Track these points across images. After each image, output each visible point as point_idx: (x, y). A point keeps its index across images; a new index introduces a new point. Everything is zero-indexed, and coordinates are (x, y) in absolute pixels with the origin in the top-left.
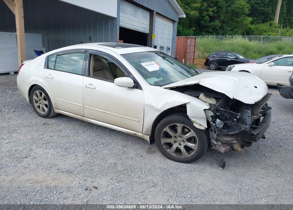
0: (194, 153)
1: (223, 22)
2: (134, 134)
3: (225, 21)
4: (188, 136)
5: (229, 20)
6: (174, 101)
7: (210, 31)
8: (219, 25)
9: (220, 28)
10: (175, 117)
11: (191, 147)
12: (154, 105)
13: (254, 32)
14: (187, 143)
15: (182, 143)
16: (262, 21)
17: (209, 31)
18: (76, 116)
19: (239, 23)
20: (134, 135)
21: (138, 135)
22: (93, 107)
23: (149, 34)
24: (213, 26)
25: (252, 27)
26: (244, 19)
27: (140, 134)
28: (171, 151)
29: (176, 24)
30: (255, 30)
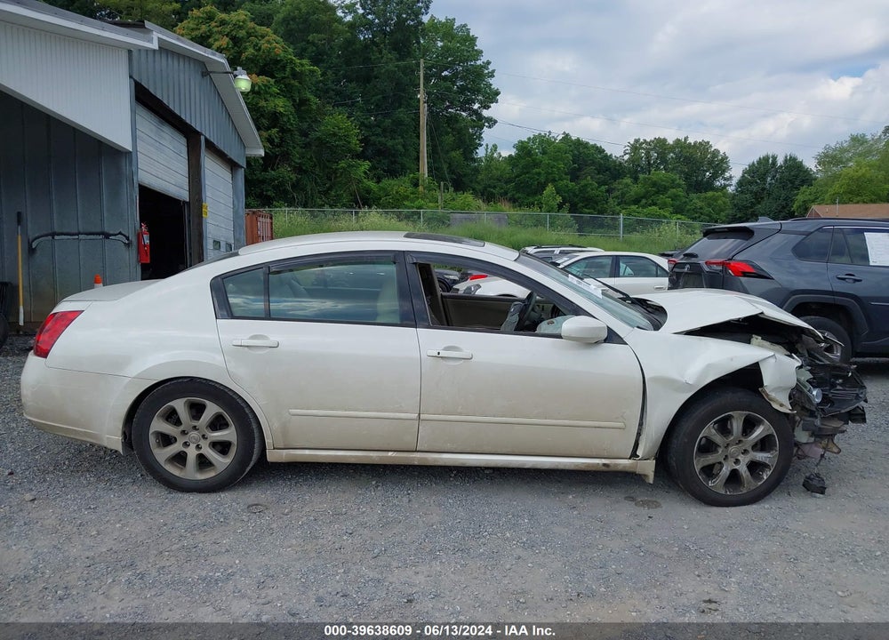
0: (769, 473)
1: (299, 169)
2: (604, 465)
3: (304, 168)
4: (756, 437)
5: (315, 166)
6: (732, 359)
7: (269, 193)
8: (291, 179)
9: (294, 186)
10: (729, 397)
11: (764, 460)
12: (674, 375)
13: (380, 199)
14: (755, 453)
15: (741, 458)
16: (384, 171)
17: (266, 195)
18: (375, 457)
19: (341, 175)
20: (604, 469)
21: (616, 465)
22: (460, 414)
23: (188, 203)
24: (273, 180)
25: (372, 184)
26: (353, 166)
27: (625, 463)
28: (716, 485)
29: (241, 174)
30: (382, 193)
